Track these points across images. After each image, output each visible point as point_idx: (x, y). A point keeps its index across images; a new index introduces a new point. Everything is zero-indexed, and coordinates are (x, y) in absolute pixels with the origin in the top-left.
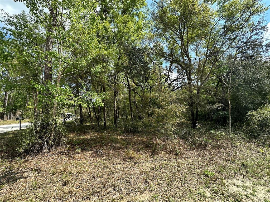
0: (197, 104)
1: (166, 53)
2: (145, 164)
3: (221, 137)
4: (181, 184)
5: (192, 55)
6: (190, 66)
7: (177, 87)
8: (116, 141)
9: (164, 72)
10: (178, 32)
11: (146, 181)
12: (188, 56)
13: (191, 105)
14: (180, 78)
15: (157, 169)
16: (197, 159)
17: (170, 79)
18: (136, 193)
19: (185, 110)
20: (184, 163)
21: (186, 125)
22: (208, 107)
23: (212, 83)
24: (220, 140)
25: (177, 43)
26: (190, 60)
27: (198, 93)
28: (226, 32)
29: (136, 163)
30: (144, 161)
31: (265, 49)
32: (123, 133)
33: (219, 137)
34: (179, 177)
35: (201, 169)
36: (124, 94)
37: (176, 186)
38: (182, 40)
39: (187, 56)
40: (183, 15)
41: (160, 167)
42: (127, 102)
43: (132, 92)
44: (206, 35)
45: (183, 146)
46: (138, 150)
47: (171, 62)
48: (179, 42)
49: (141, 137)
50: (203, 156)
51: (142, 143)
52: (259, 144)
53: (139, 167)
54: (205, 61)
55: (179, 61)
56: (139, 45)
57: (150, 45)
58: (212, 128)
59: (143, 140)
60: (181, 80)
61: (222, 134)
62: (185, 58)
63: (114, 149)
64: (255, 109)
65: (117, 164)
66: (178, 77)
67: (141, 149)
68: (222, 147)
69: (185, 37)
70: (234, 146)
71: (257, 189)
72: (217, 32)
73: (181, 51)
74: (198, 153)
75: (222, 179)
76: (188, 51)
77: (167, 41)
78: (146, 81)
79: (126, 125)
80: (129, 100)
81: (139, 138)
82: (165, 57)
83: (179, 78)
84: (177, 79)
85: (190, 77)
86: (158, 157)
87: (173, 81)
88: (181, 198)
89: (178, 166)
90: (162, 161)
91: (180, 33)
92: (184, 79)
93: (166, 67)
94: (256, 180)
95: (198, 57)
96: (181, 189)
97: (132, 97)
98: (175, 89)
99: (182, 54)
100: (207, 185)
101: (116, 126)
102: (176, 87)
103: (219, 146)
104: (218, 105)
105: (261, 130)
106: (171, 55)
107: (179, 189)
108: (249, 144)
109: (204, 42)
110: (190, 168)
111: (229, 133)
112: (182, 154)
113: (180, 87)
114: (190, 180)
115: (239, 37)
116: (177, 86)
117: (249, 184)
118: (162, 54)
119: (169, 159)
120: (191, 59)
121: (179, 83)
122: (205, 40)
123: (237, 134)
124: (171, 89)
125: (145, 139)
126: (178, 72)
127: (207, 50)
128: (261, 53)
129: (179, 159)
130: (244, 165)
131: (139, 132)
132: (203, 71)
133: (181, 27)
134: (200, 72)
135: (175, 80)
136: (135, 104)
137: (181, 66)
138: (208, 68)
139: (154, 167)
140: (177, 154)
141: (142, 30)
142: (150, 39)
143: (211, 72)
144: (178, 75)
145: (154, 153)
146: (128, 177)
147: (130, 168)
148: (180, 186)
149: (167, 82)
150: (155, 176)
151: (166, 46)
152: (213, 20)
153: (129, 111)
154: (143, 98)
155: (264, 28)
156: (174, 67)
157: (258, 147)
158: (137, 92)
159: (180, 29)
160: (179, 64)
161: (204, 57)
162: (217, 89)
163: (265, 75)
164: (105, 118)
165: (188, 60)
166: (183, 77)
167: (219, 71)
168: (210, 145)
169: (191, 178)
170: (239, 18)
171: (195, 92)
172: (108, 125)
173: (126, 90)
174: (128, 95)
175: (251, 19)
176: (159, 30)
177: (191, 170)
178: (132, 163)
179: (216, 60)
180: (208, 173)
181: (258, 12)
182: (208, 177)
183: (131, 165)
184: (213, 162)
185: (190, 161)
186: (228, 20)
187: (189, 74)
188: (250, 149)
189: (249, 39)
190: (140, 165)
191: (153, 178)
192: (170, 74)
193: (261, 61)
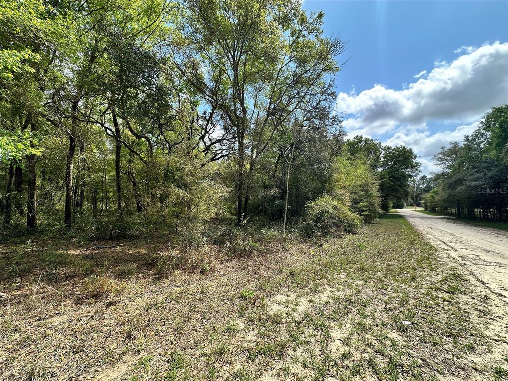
0: (247, 186)
1: (206, 85)
2: (133, 301)
3: (272, 238)
4: (202, 322)
5: (249, 103)
6: (243, 122)
7: (220, 155)
8: (63, 261)
9: (201, 122)
10: (231, 54)
11: (129, 336)
13: (239, 187)
14: (228, 140)
15: (160, 305)
16: (235, 275)
17: (210, 137)
18: (99, 369)
19: (226, 195)
20: (212, 285)
21: (229, 222)
22: (262, 193)
23: (271, 156)
24: (270, 242)
25: (228, 75)
26: (244, 111)
27: (251, 169)
28: (295, 83)
29: (110, 304)
30: (131, 296)
31: (331, 123)
32: (88, 242)
33: (270, 239)
34: (200, 311)
35: (238, 290)
36: (102, 152)
37: (191, 327)
38: (235, 70)
39: (241, 102)
40: (242, 25)
41: (166, 300)
42: (110, 171)
43: (125, 151)
44: (270, 78)
45: (217, 257)
46: (121, 276)
47: (213, 106)
48: (230, 72)
49: (137, 247)
50: (244, 269)
51: (136, 259)
52: (312, 244)
53: (118, 309)
54: (266, 120)
55: (229, 107)
57: (175, 58)
58: (263, 226)
59: (139, 252)
60: (228, 143)
61: (274, 233)
62: (238, 105)
63: (52, 280)
64: (314, 200)
65: (51, 316)
66: (224, 136)
67: (130, 272)
68: (272, 252)
69: (241, 68)
70: (286, 250)
71: (299, 302)
72: (286, 78)
73: (233, 91)
74: (238, 265)
75: (263, 299)
76: (243, 94)
77: (210, 63)
78: (162, 133)
79: (100, 223)
80: (114, 166)
81: (129, 250)
82: (204, 93)
83: (226, 140)
84: (222, 140)
85: (242, 140)
86: (165, 282)
87: (215, 143)
88: (197, 346)
89: (203, 292)
90: (173, 287)
91: (233, 57)
92: (234, 143)
93: (205, 113)
94: (300, 290)
95: (256, 110)
96: (200, 330)
97: (124, 162)
98: (217, 158)
99: (234, 97)
100: (241, 312)
101: (70, 226)
102: (218, 154)
103: (269, 251)
104: (275, 191)
105: (315, 225)
106: (214, 93)
107: (197, 331)
108: (301, 245)
109: (268, 88)
110: (221, 292)
111: (283, 231)
112: (212, 270)
113: (225, 156)
114: (217, 312)
115: (308, 97)
116: (221, 153)
117: (293, 296)
118: (197, 85)
119: (187, 282)
120: (247, 110)
121: (224, 148)
122: (269, 85)
123: (291, 233)
124: (210, 156)
125: (143, 251)
126: (225, 128)
127: (271, 103)
128: (327, 127)
129: (206, 279)
130: (292, 274)
131: (133, 237)
132: (261, 134)
133: (235, 46)
134: (257, 135)
135: (219, 141)
136: (131, 177)
137: (230, 117)
138: (268, 133)
139: (153, 303)
140: (203, 272)
141: (160, 18)
142: (176, 45)
143: (271, 139)
144: (224, 133)
145: (160, 276)
146: (81, 340)
147: (93, 316)
148: (200, 325)
149: (203, 141)
150: (153, 320)
151: (209, 72)
152: (283, 57)
153: (114, 193)
154: (151, 165)
155: (334, 95)
156: (219, 117)
157: (310, 248)
158: (138, 153)
159: (234, 48)
160: (227, 113)
161: (265, 113)
162: (276, 167)
163: (328, 155)
164: (33, 204)
165: (241, 109)
166: (232, 138)
167: (282, 140)
168: (258, 250)
169: (220, 308)
170: (312, 69)
171: (248, 166)
172: (41, 224)
173: (109, 145)
174: (114, 157)
175: (323, 77)
176: (197, 33)
177: (222, 294)
178: (99, 305)
179: (280, 121)
180: (247, 293)
181: (330, 69)
182: (245, 299)
183: (94, 310)
184: (257, 276)
185: (224, 279)
186: (299, 66)
187: (241, 137)
188: (302, 251)
189: (319, 104)
190: (120, 305)
191: (148, 326)
192: (211, 129)
193: (326, 137)
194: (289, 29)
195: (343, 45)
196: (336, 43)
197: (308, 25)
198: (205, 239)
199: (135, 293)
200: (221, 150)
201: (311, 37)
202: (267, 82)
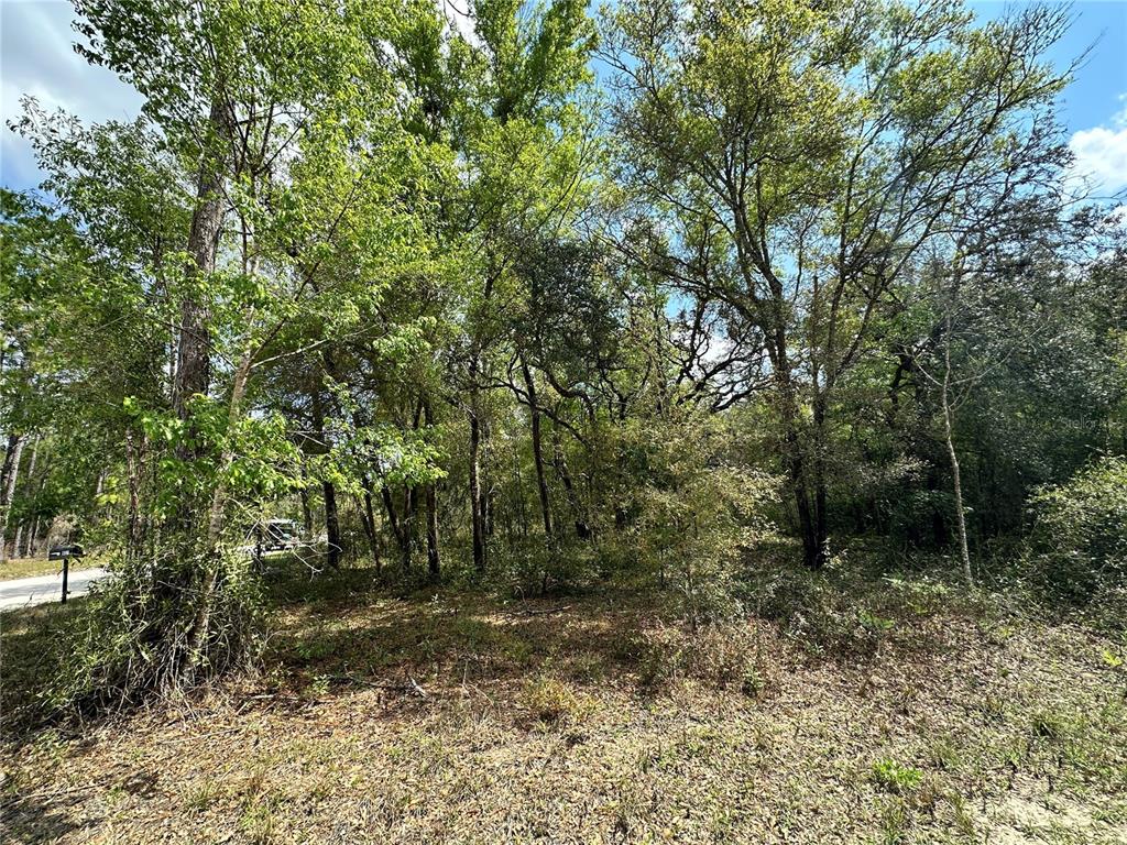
0: (819, 463)
1: (680, 260)
2: (613, 742)
3: (934, 605)
4: (780, 832)
5: (784, 264)
6: (777, 311)
7: (730, 396)
8: (483, 637)
9: (676, 335)
10: (723, 179)
11: (622, 826)
12: (765, 269)
13: (796, 468)
14: (743, 360)
15: (668, 761)
16: (839, 710)
17: (701, 363)
19: (772, 494)
20: (782, 730)
22: (866, 475)
23: (873, 375)
24: (929, 616)
25: (721, 222)
26: (776, 287)
27: (819, 417)
28: (911, 176)
29: (572, 740)
30: (607, 727)
31: (1073, 235)
32: (513, 601)
33: (924, 606)
34: (768, 798)
35: (859, 755)
36: (512, 433)
37: (754, 840)
38: (739, 208)
39: (763, 271)
40: (739, 113)
41: (678, 752)
42: (524, 463)
43: (546, 423)
44: (832, 188)
45: (775, 652)
46: (580, 677)
47: (699, 297)
48: (727, 215)
49: (593, 617)
50: (862, 694)
51: (595, 642)
52: (1098, 627)
53: (588, 755)
54: (839, 289)
55: (733, 289)
56: (569, 231)
57: (613, 233)
58: (890, 565)
59: (598, 627)
60: (744, 364)
61: (934, 589)
62: (757, 277)
63: (476, 674)
64: (1061, 479)
65: (488, 747)
66: (732, 353)
67: (594, 672)
68: (943, 649)
69: (749, 197)
70: (993, 643)
71: (1117, 841)
72: (877, 174)
73: (740, 250)
74: (842, 681)
75: (955, 799)
76: (766, 252)
77: (679, 213)
78: (604, 377)
79: (523, 563)
80: (532, 453)
81: (580, 620)
82: (676, 277)
83: (738, 360)
84: (730, 360)
85: (782, 353)
86: (663, 707)
87: (714, 372)
89: (761, 747)
90: (689, 723)
91: (728, 183)
92: (759, 362)
93: (682, 315)
94: (1105, 798)
95: (806, 274)
97: (546, 444)
98: (722, 404)
99: (743, 263)
100: (894, 833)
101: (481, 570)
102: (725, 395)
104: (907, 467)
105: (1097, 565)
106: (698, 268)
108: (1054, 631)
109: (828, 214)
110: (812, 754)
111: (964, 583)
112: (773, 688)
113: (742, 395)
114: (815, 811)
115: (963, 192)
116: (732, 390)
117: (1077, 817)
118: (661, 266)
119: (716, 713)
120: (779, 279)
121: (737, 377)
122: (829, 207)
123: (997, 590)
124: (706, 403)
125: (604, 625)
126: (733, 334)
127: (843, 245)
128: (1059, 251)
129: (760, 709)
130: (1044, 730)
131: (581, 593)
132: (831, 327)
133: (730, 158)
134: (822, 331)
135: (722, 366)
136: (560, 470)
137: (742, 311)
138: (852, 317)
139: (651, 753)
140: (749, 690)
141: (579, 175)
142: (612, 209)
143: (864, 331)
145: (650, 688)
146: (540, 809)
147: (549, 761)
149: (688, 375)
150: (662, 798)
151: (678, 233)
152: (858, 130)
153: (534, 503)
154: (593, 447)
155: (1059, 154)
156: (714, 316)
157: (1094, 642)
158: (567, 421)
159: (726, 167)
160: (733, 302)
161: (833, 272)
162: (895, 400)
163: (1087, 335)
164: (434, 535)
165: (767, 284)
166: (754, 352)
167: (898, 327)
168: (891, 639)
169: (819, 802)
170: (958, 121)
171: (809, 412)
172: (445, 567)
173: (520, 415)
174: (529, 436)
175: (1004, 124)
176: (645, 171)
177: (816, 761)
178: (556, 739)
179: (881, 282)
180: (893, 772)
181: (1026, 96)
182: (893, 790)
183: (549, 750)
184: (911, 720)
185: (810, 717)
186: (914, 127)
187: (777, 343)
188: (1063, 652)
189: (1004, 197)
190: (591, 745)
191: (653, 809)
192: (701, 344)
193: (1060, 280)
194: (863, 61)
195: (1060, 13)
196: (1031, 24)
197: (918, 24)
198: (739, 605)
199: (613, 722)
200: (730, 386)
201: (939, 46)
202: (824, 202)
